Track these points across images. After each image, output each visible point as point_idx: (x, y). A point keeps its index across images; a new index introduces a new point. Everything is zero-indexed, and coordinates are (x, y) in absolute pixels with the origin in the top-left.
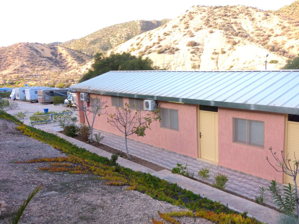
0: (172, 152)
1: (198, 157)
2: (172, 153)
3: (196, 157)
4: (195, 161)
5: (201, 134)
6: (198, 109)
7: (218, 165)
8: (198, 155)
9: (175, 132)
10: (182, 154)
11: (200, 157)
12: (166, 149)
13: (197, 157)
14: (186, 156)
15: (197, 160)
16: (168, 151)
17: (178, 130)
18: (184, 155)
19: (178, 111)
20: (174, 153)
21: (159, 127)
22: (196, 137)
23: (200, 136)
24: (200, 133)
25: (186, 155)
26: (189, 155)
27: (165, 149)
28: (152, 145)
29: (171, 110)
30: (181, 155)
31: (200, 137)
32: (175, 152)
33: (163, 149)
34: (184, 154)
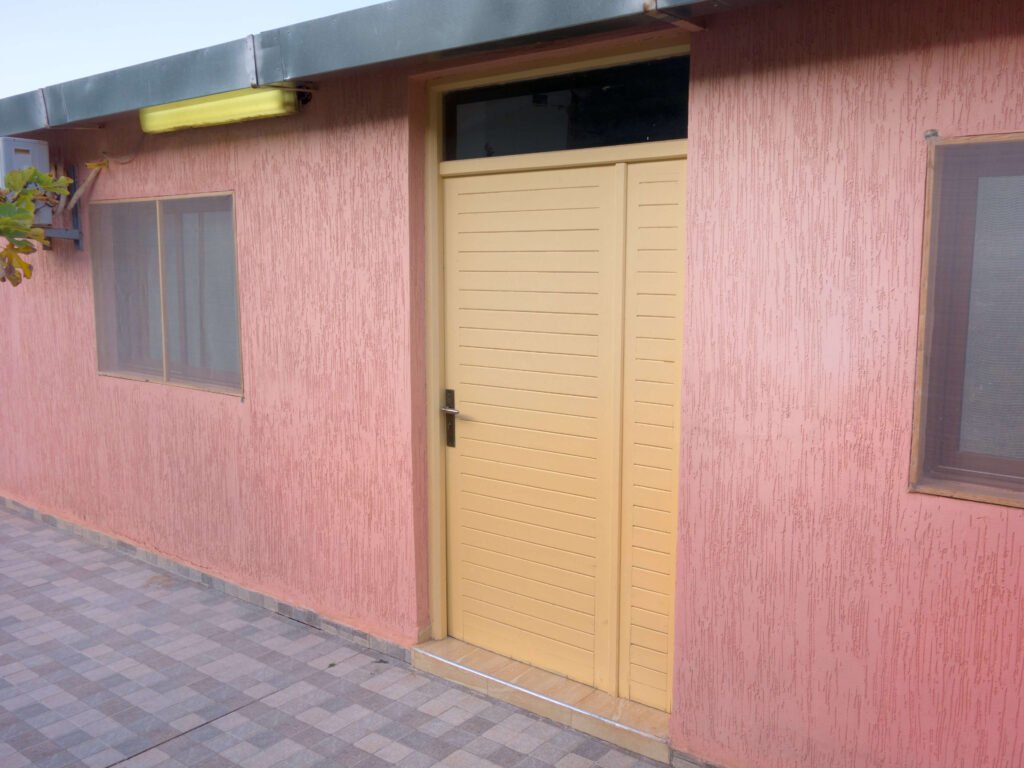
0: (187, 571)
1: (426, 639)
2: (187, 583)
3: (402, 634)
4: (393, 686)
5: (460, 407)
6: (432, 146)
7: (672, 753)
8: (425, 620)
9: (206, 402)
10: (274, 592)
11: (438, 630)
12: (141, 548)
13: (412, 632)
14: (309, 623)
15: (418, 664)
16: (161, 564)
17: (232, 379)
18: (284, 610)
19: (238, 203)
20: (207, 582)
21: (93, 365)
22: (405, 434)
23: (450, 421)
24: (449, 397)
25: (302, 603)
26: (333, 608)
27: (133, 549)
28: (47, 511)
29: (174, 208)
30: (256, 608)
31: (450, 440)
32: (215, 573)
33: (122, 544)
34: (290, 601)
